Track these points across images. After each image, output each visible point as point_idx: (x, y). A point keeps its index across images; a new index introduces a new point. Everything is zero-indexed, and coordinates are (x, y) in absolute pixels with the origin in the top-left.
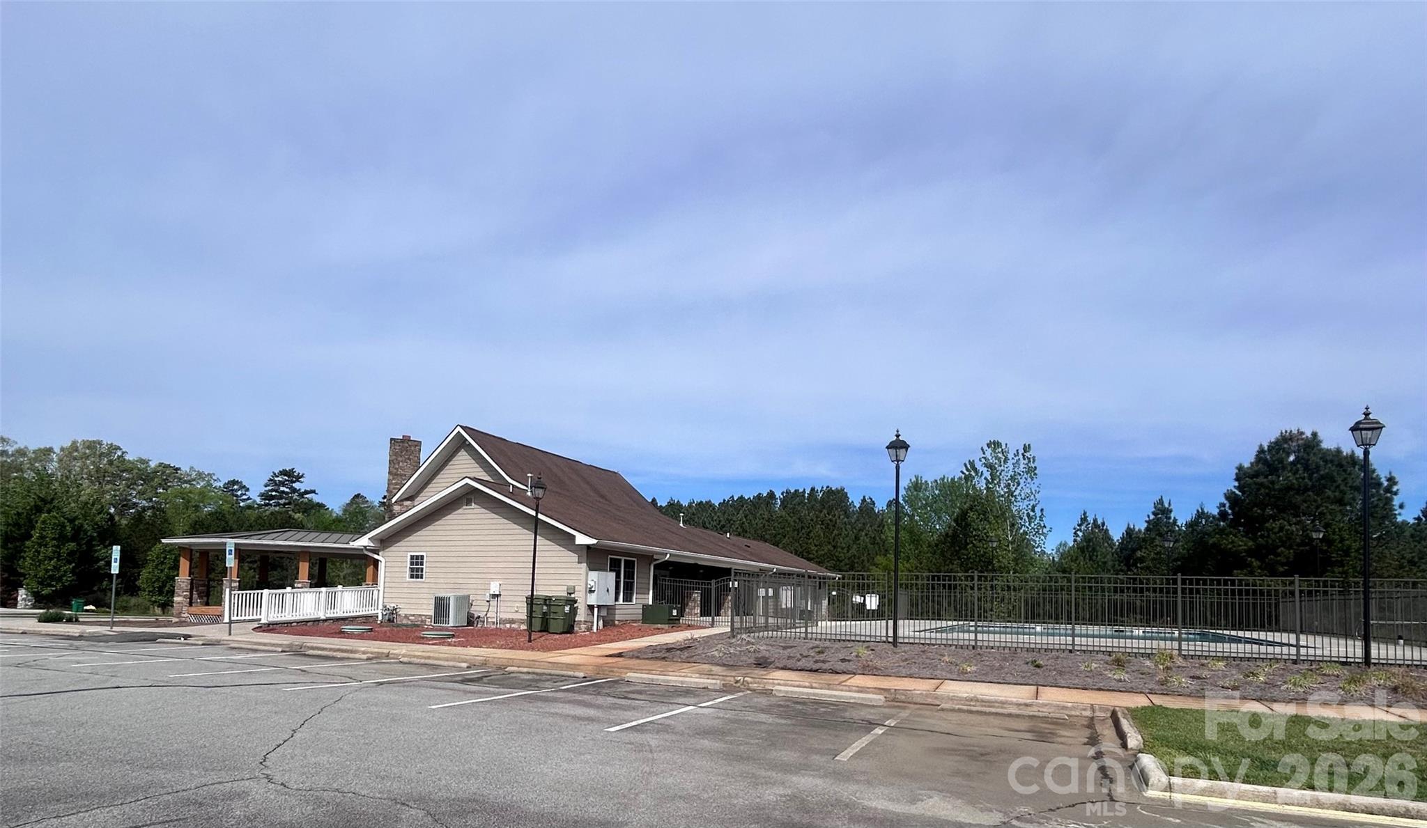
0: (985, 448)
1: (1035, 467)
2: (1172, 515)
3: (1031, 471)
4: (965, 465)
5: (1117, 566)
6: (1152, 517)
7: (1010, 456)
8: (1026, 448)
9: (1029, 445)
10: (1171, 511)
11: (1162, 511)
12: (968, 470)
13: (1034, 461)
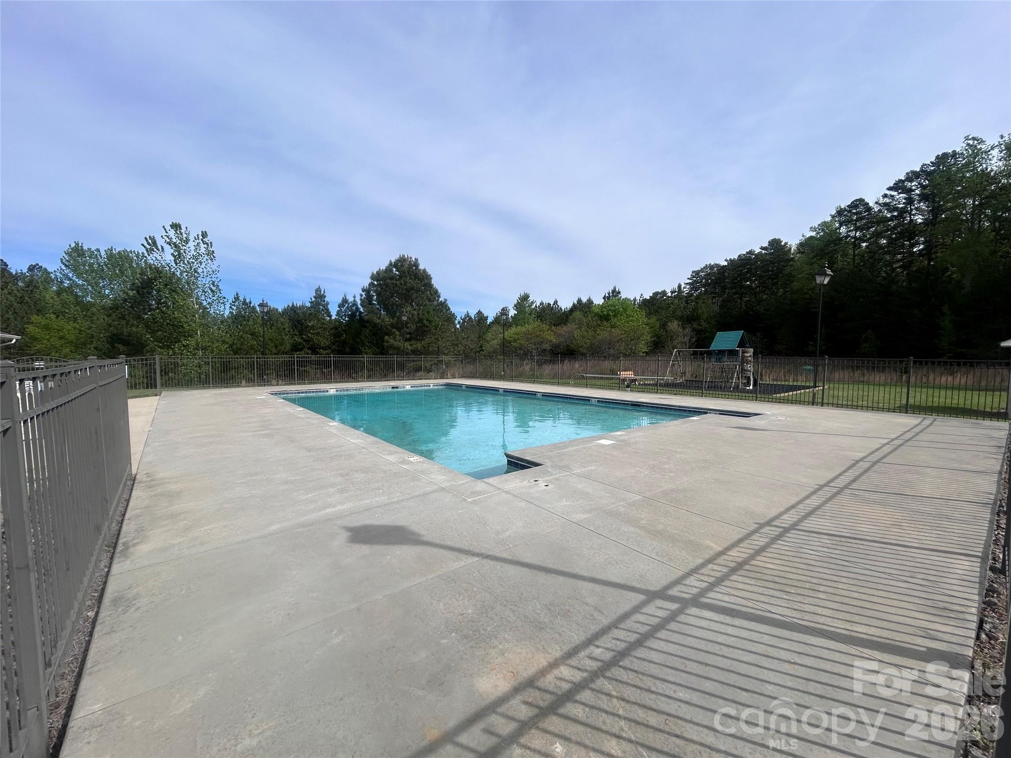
0: (168, 228)
1: (213, 251)
2: (326, 299)
3: (211, 254)
4: (146, 239)
5: (291, 332)
6: (313, 299)
7: (191, 238)
8: (204, 235)
9: (205, 232)
10: (325, 297)
11: (320, 296)
12: (149, 244)
13: (211, 247)
